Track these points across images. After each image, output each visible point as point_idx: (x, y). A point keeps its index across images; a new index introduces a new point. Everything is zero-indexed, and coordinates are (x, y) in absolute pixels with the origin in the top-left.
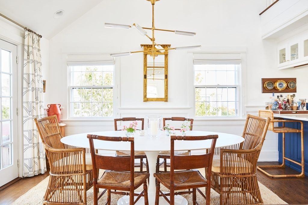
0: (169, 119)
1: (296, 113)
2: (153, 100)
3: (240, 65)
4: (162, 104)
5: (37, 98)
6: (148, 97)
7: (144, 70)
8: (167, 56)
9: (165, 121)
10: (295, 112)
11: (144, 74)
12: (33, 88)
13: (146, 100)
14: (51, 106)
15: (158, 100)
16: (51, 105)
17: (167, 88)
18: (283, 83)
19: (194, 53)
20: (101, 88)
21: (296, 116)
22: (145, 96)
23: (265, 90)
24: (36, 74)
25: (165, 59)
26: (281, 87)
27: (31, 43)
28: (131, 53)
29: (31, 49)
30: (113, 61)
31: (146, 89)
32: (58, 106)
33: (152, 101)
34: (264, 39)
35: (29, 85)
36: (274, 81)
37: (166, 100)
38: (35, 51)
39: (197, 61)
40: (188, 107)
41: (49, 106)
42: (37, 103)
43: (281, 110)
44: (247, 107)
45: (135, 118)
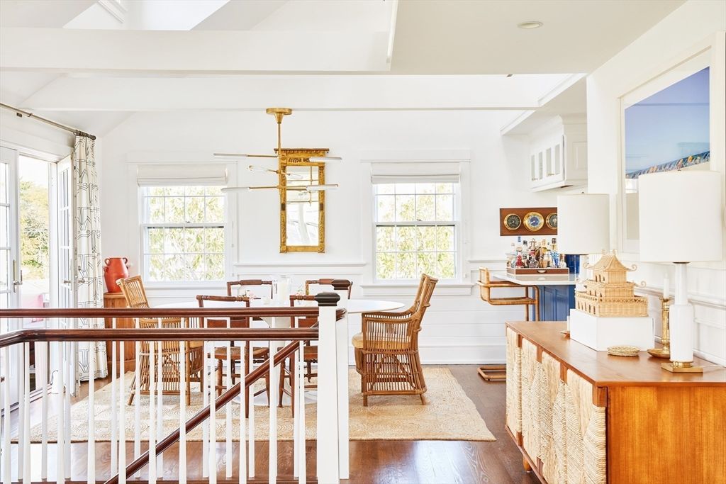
0: (315, 282)
1: (546, 272)
2: (298, 249)
3: (458, 186)
4: (314, 258)
5: (94, 248)
6: (288, 243)
7: (281, 195)
8: (323, 170)
9: (309, 285)
10: (543, 271)
11: (281, 201)
12: (88, 231)
13: (285, 249)
14: (110, 262)
15: (305, 249)
16: (110, 259)
17: (323, 228)
18: (538, 218)
19: (372, 163)
20: (202, 227)
21: (547, 279)
22: (283, 243)
23: (504, 232)
24: (92, 208)
25: (320, 175)
26: (533, 224)
27: (83, 157)
28: (250, 188)
29: (83, 164)
30: (224, 178)
31: (285, 229)
32: (123, 261)
33: (296, 251)
34: (504, 135)
35: (83, 226)
36: (522, 213)
37: (321, 249)
38: (90, 168)
39: (376, 179)
40: (363, 262)
41: (108, 261)
42: (94, 257)
43: (520, 268)
44: (471, 262)
45: (260, 281)
